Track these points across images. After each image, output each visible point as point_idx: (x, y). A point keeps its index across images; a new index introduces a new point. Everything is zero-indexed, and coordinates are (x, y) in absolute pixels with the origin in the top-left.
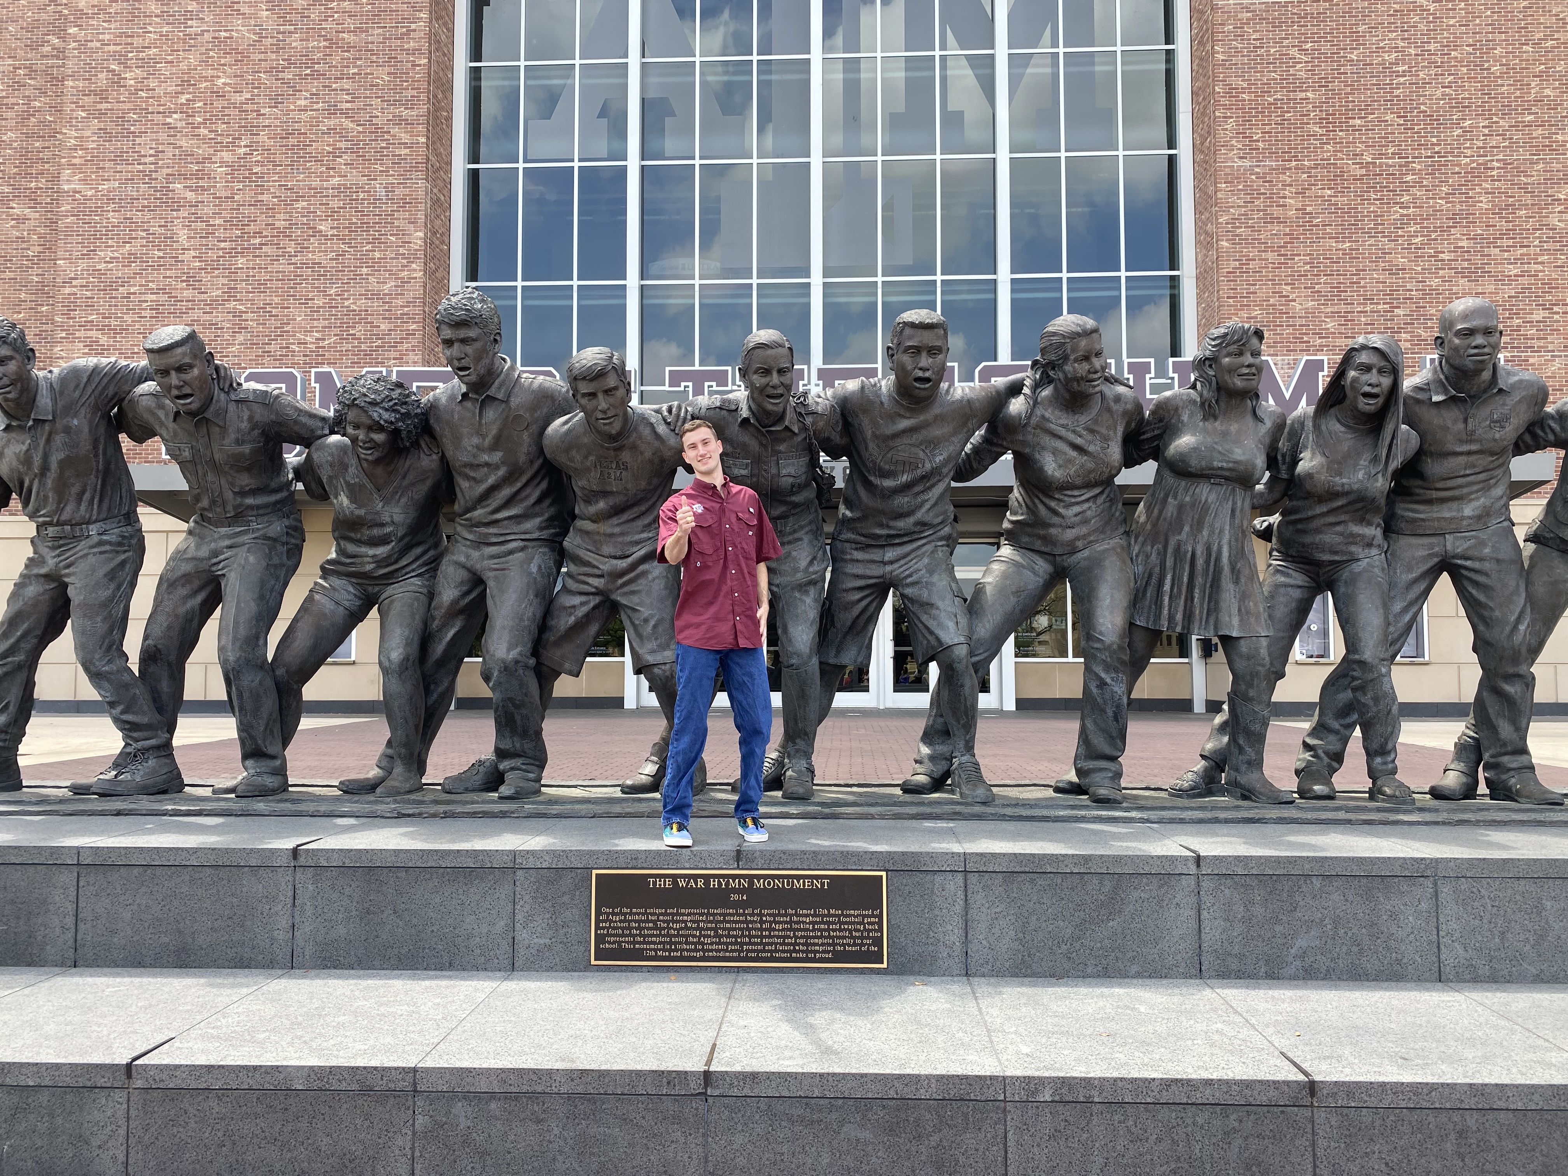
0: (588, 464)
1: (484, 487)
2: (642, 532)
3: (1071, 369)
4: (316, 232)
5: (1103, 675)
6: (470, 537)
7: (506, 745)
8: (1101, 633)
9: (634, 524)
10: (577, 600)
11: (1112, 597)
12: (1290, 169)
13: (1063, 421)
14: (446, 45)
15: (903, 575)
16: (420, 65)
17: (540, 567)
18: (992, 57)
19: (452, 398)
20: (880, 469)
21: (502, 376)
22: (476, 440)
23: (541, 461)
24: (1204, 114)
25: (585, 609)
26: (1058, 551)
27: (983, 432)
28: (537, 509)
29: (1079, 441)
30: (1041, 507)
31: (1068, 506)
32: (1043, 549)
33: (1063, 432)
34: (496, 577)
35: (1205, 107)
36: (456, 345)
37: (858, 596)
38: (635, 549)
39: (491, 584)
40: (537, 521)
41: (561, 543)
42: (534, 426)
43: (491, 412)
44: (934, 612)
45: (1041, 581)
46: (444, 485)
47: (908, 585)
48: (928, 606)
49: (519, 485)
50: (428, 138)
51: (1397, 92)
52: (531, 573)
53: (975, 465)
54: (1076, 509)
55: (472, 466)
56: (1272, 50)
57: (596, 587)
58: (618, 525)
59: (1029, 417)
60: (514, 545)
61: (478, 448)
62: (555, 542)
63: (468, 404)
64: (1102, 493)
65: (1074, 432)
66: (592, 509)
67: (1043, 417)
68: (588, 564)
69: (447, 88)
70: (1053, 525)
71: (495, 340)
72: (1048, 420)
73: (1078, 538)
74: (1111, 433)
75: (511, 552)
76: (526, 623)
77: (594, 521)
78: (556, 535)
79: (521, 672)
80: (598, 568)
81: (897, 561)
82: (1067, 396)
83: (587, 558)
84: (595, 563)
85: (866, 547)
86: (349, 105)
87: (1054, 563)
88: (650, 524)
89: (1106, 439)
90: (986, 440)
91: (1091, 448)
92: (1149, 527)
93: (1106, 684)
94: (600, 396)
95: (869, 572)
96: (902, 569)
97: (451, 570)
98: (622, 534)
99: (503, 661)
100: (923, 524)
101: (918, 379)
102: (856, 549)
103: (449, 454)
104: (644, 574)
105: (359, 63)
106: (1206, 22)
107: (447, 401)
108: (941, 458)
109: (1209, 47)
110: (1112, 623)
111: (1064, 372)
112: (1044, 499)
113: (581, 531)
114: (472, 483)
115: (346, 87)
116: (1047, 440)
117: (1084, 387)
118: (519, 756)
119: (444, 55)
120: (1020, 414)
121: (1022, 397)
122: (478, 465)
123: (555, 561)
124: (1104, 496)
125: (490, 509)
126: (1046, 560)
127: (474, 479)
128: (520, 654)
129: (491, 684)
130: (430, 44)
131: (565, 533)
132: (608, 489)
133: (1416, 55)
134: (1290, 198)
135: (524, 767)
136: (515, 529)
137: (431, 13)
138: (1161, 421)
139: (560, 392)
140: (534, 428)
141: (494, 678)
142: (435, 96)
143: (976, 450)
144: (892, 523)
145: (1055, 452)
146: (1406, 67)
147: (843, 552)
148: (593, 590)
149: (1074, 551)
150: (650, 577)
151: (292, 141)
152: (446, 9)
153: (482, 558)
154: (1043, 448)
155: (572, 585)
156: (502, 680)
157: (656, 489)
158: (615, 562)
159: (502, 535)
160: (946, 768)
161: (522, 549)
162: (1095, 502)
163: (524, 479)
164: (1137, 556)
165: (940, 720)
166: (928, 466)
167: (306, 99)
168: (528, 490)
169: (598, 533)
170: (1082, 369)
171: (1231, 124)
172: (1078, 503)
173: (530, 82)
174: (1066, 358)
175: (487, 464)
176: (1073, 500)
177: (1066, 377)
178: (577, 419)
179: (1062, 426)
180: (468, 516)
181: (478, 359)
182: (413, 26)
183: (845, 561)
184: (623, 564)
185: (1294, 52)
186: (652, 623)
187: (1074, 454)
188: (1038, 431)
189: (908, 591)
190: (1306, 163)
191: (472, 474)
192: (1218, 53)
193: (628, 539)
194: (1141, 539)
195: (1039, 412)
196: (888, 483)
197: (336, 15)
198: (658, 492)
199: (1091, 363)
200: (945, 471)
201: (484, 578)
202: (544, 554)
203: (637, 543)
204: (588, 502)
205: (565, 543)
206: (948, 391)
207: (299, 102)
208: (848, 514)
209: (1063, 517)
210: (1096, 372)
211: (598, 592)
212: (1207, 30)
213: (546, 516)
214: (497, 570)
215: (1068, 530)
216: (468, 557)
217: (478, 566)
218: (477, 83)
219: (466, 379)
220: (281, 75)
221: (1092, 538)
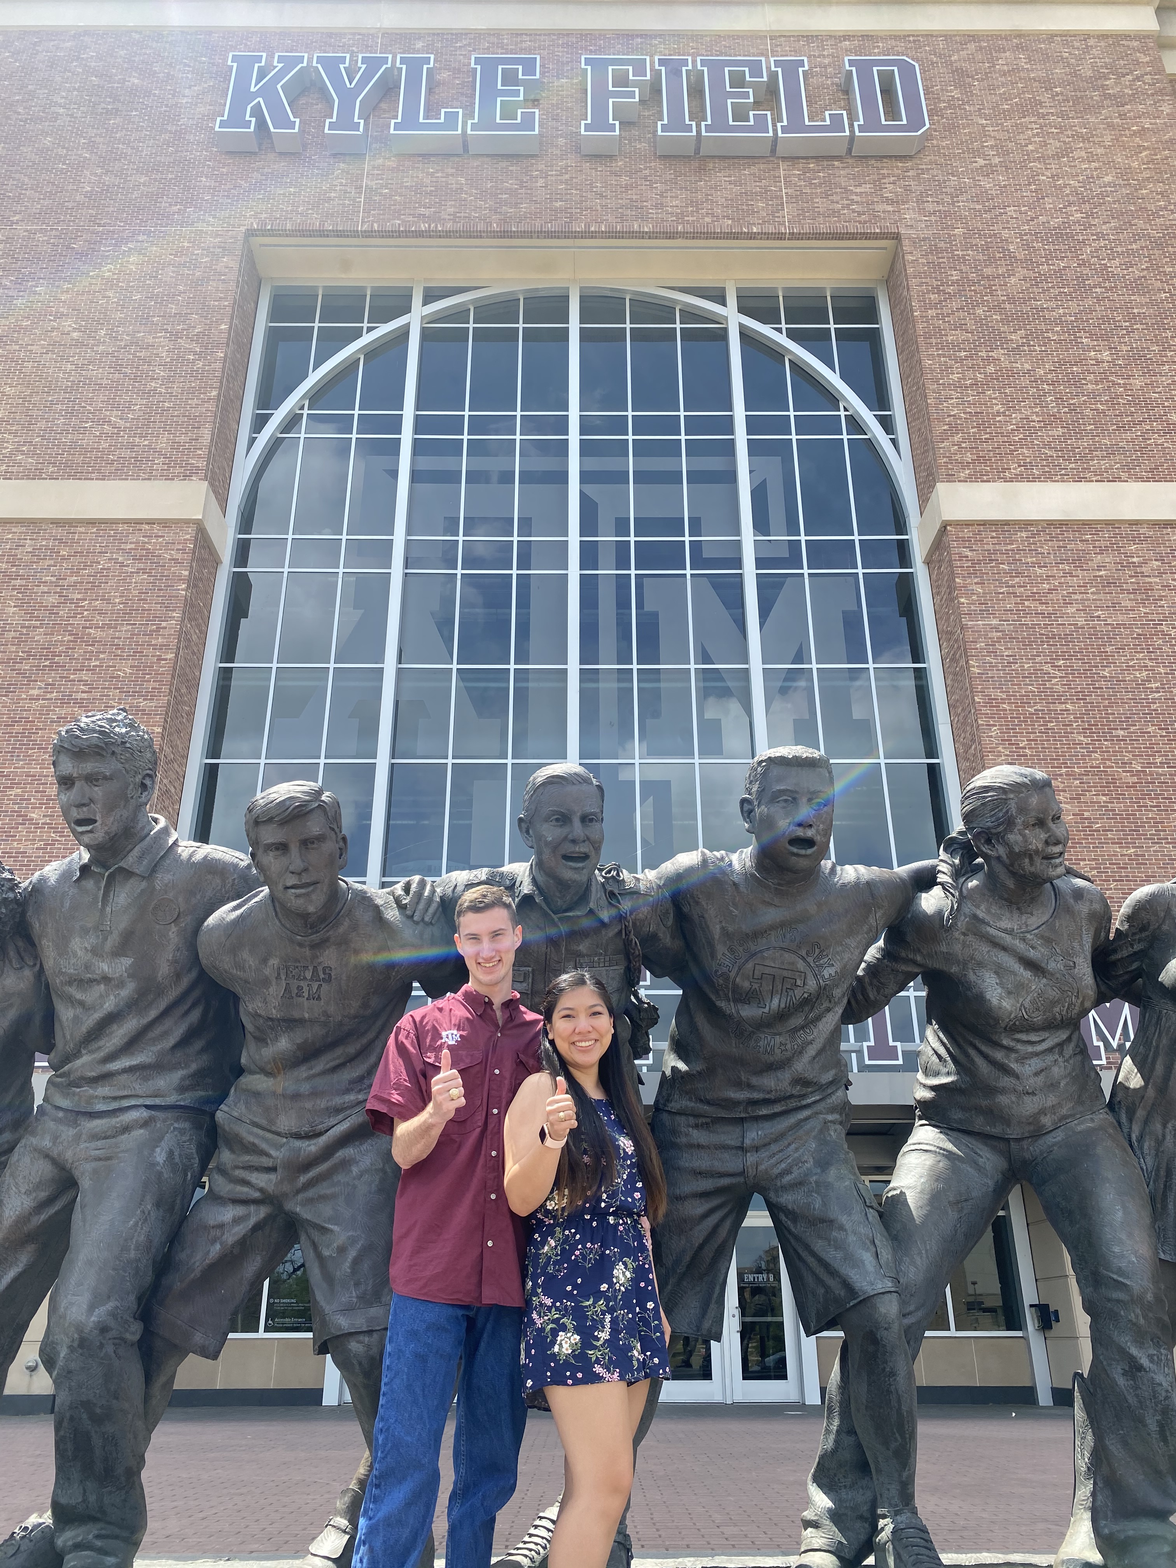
0: (267, 972)
1: (97, 1015)
2: (348, 1091)
3: (1019, 838)
4: (26, 819)
5: (1134, 1351)
6: (65, 1103)
7: (73, 1498)
8: (1120, 1271)
9: (335, 1077)
10: (228, 1214)
11: (1124, 1208)
12: (1061, 775)
13: (1005, 924)
14: (196, 645)
15: (776, 1171)
16: (166, 660)
17: (171, 1153)
18: (747, 671)
19: (65, 875)
20: (736, 988)
21: (148, 838)
22: (92, 940)
23: (194, 974)
24: (964, 723)
25: (240, 1230)
26: (1013, 1133)
27: (881, 943)
28: (179, 1054)
29: (1032, 954)
30: (979, 1061)
31: (1023, 1059)
32: (988, 1129)
33: (1008, 939)
34: (95, 1171)
35: (965, 718)
36: (78, 784)
37: (698, 1208)
38: (333, 1121)
39: (85, 1183)
40: (176, 1076)
41: (213, 1116)
42: (189, 919)
43: (123, 895)
44: (834, 1234)
45: (991, 1183)
46: (37, 1020)
47: (784, 1188)
48: (826, 1222)
49: (153, 1014)
50: (164, 728)
51: (1154, 707)
52: (153, 1165)
53: (872, 995)
54: (1035, 1064)
55: (83, 983)
56: (1026, 666)
57: (261, 1190)
58: (308, 1078)
59: (955, 913)
60: (134, 1115)
61: (95, 951)
62: (204, 1112)
63: (89, 884)
64: (1069, 1039)
65: (1024, 939)
66: (268, 1052)
67: (975, 917)
68: (253, 1149)
69: (194, 685)
70: (1003, 1091)
71: (144, 787)
72: (983, 921)
73: (1043, 1112)
74: (1076, 944)
75: (126, 1129)
76: (132, 1254)
77: (268, 1074)
78: (207, 1101)
79: (110, 1349)
80: (268, 1155)
81: (765, 1145)
82: (1010, 883)
83: (251, 1139)
84: (264, 1146)
85: (710, 1123)
86: (85, 695)
87: (1008, 1155)
88: (361, 1079)
89: (1068, 955)
90: (887, 953)
91: (1052, 966)
92: (1151, 1092)
93: (1140, 1368)
94: (294, 849)
95: (718, 1166)
96: (773, 1161)
97: (27, 1160)
98: (315, 1094)
99: (79, 1328)
100: (803, 1082)
101: (797, 841)
102: (696, 1126)
103: (49, 964)
104: (345, 1164)
105: (102, 656)
106: (956, 641)
107: (58, 881)
108: (832, 971)
109: (962, 662)
110: (1135, 1253)
111: (1007, 844)
112: (983, 1048)
113: (246, 1091)
114: (79, 1010)
115: (85, 678)
116: (983, 950)
117: (1039, 866)
118: (93, 1519)
119: (194, 653)
120: (940, 913)
121: (937, 890)
122: (91, 981)
123: (199, 1146)
124: (1072, 1045)
125: (101, 1054)
126: (993, 1148)
127: (81, 1003)
128: (113, 1314)
129: (55, 1373)
130: (179, 641)
131: (222, 1098)
132: (296, 1014)
133: (1165, 673)
134: (1065, 803)
135: (99, 1543)
136: (139, 1088)
137: (184, 613)
138: (1143, 929)
139: (236, 866)
140: (187, 921)
141: (60, 1363)
142: (178, 690)
143: (872, 969)
144: (754, 1081)
145: (1000, 971)
146: (1158, 684)
147: (674, 1132)
148: (257, 1195)
149: (1038, 1133)
150: (355, 1170)
151: (17, 728)
152: (200, 612)
153: (77, 1138)
154: (981, 964)
155: (224, 1187)
156: (73, 1366)
157: (376, 1016)
158: (298, 1143)
159: (115, 1098)
160: (863, 1537)
161: (145, 1124)
162: (1061, 1054)
163: (163, 1004)
164: (1139, 1141)
165: (849, 1440)
166: (812, 984)
167: (39, 688)
168: (168, 1023)
169: (274, 1093)
170: (1036, 840)
171: (995, 731)
172: (1037, 1054)
173: (280, 683)
174: (1010, 823)
175: (106, 979)
176: (1030, 1049)
177: (1011, 853)
178: (256, 899)
179: (1005, 931)
180: (66, 1068)
181: (110, 808)
182: (164, 624)
183: (674, 1146)
184: (312, 1147)
185: (1047, 668)
186: (352, 1254)
187: (1027, 974)
188: (970, 938)
189: (787, 1199)
190: (1076, 770)
191: (79, 996)
192: (973, 667)
193: (322, 1103)
194: (1140, 1113)
195: (968, 908)
196: (748, 1012)
197: (86, 613)
198: (379, 1023)
199: (1048, 830)
200: (837, 992)
201: (77, 1173)
202: (182, 1132)
203: (338, 1110)
204: (261, 1040)
205: (219, 1115)
206: (833, 870)
207: (31, 692)
208: (682, 1066)
209: (1017, 1077)
210: (1057, 843)
211: (266, 1199)
212: (959, 647)
213: (194, 1067)
214: (100, 1159)
215: (1027, 1099)
216: (55, 1138)
217: (69, 1155)
218: (227, 683)
219: (86, 839)
220: (17, 666)
221: (1064, 1111)
